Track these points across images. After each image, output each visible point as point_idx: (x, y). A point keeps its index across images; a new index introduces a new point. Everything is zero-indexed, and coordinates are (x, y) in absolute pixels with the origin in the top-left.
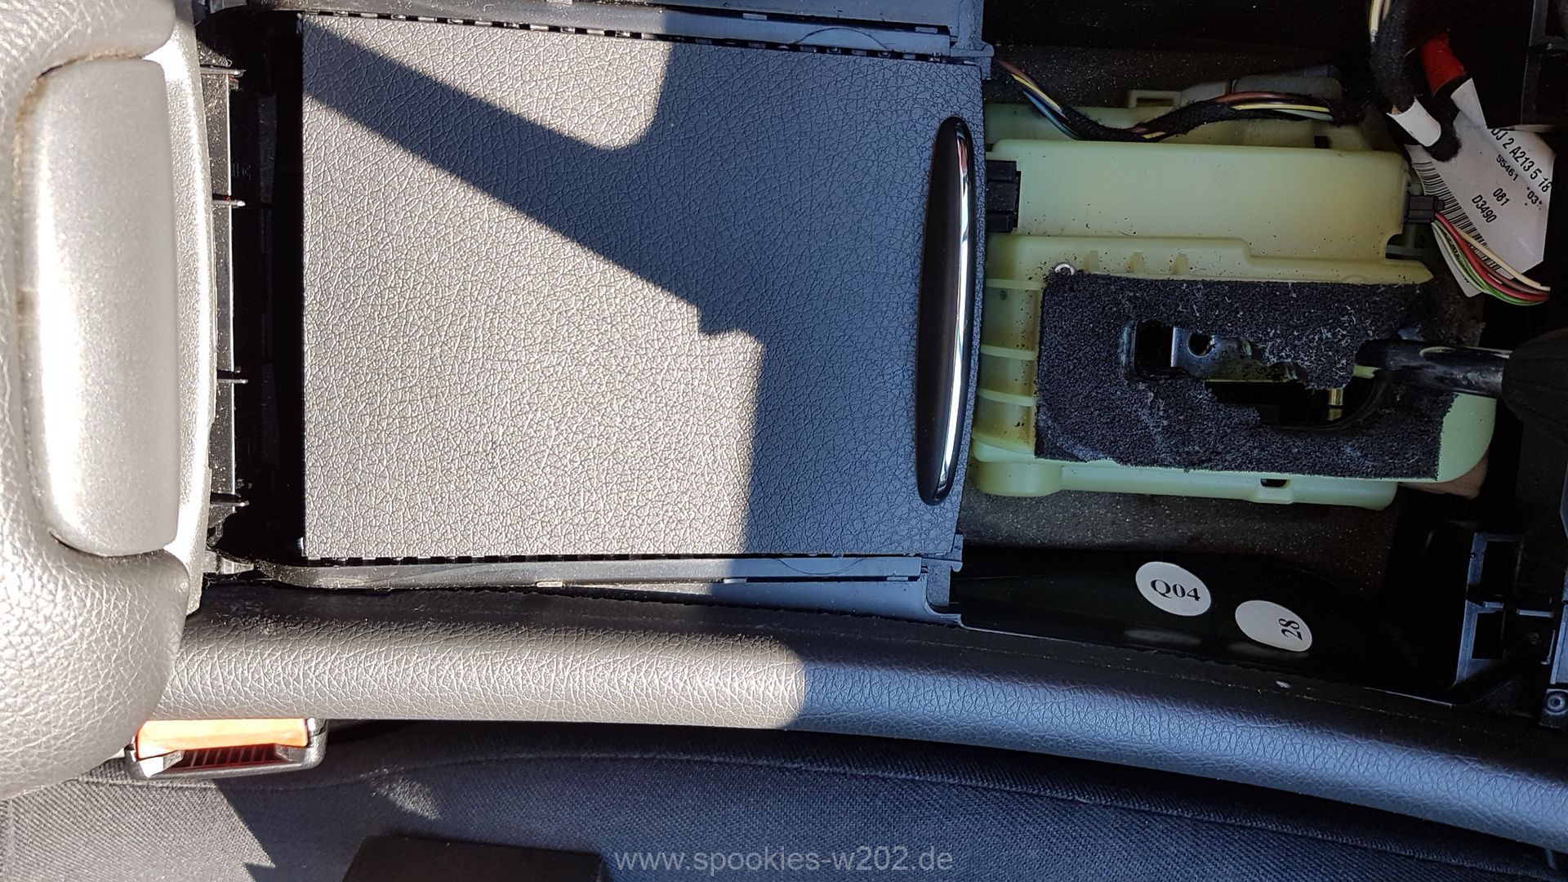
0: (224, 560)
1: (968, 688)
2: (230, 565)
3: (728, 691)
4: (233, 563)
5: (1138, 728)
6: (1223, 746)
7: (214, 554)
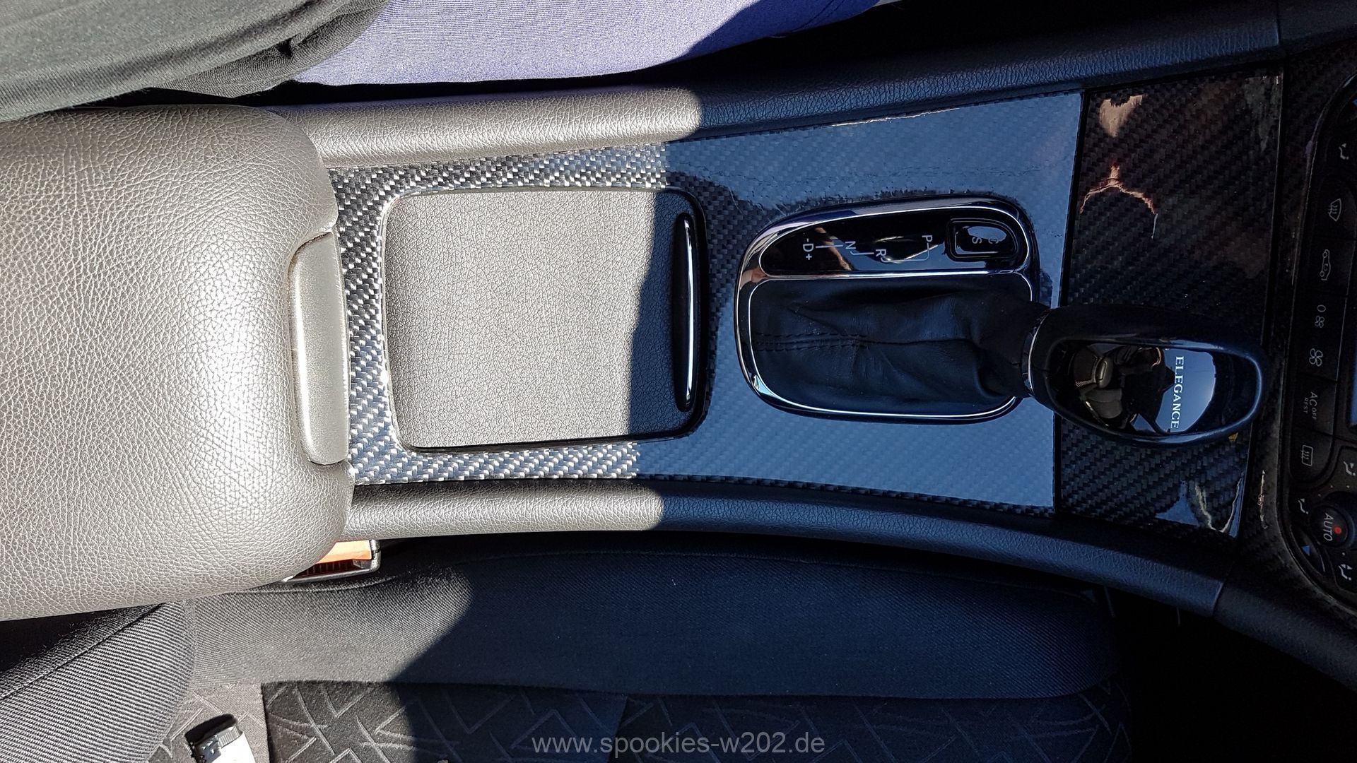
1: (733, 504)
3: (612, 512)
5: (820, 519)
6: (864, 525)
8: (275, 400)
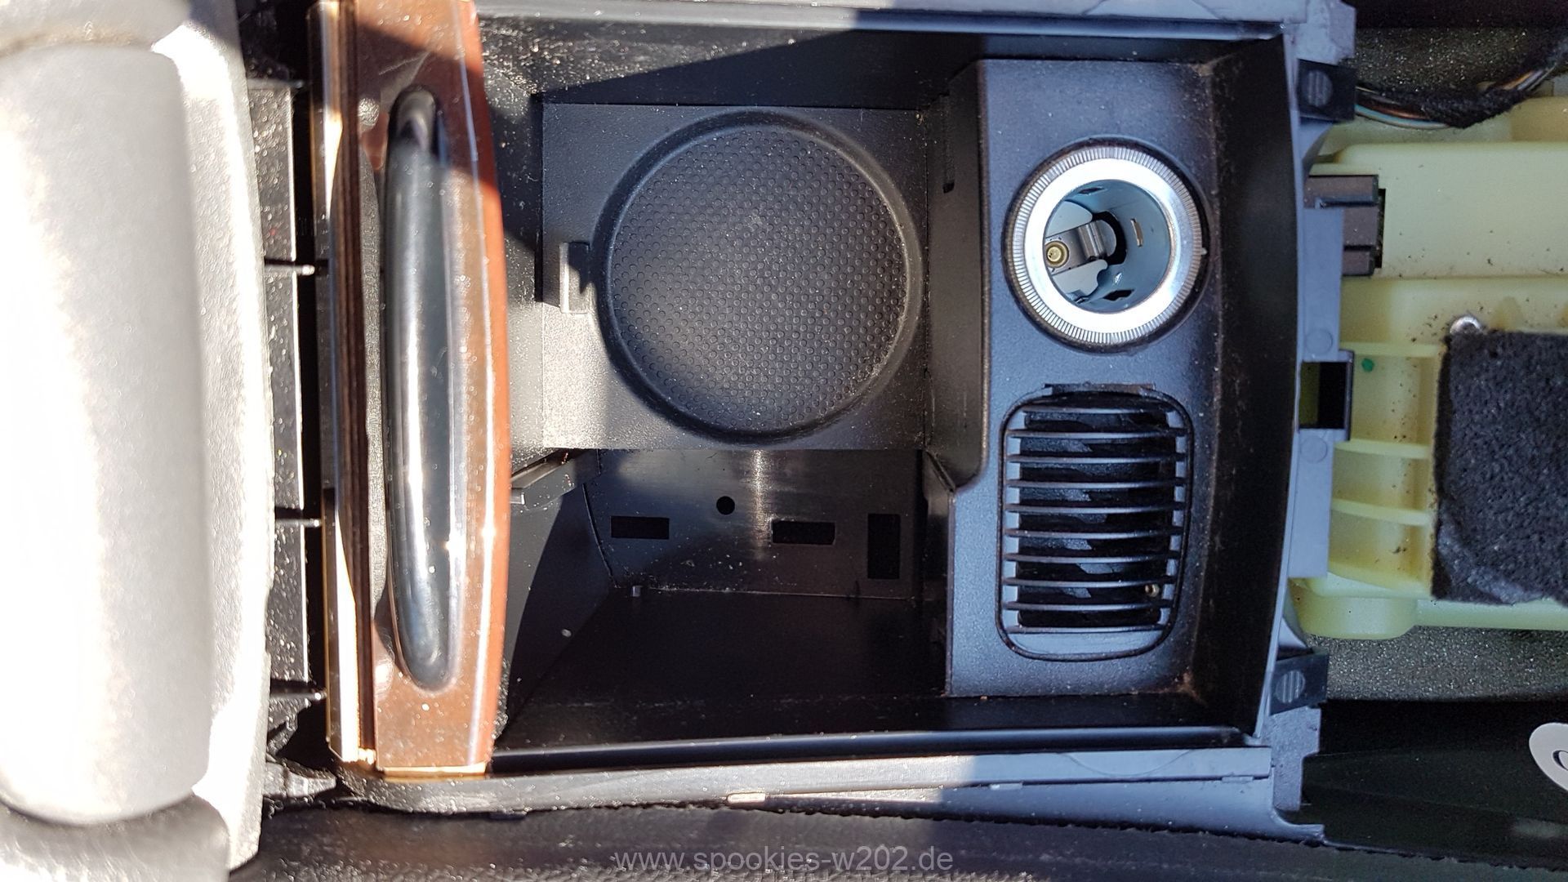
0: (293, 776)
2: (302, 783)
4: (306, 780)
7: (280, 768)
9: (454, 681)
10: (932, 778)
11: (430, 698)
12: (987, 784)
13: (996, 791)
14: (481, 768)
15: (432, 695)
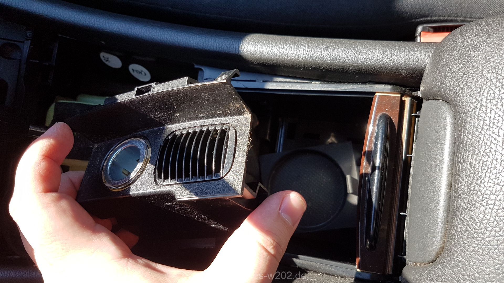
4: (418, 95)
8: (470, 156)
9: (379, 116)
10: (275, 84)
11: (385, 112)
12: (264, 81)
13: (261, 80)
14: (376, 94)
15: (384, 112)
